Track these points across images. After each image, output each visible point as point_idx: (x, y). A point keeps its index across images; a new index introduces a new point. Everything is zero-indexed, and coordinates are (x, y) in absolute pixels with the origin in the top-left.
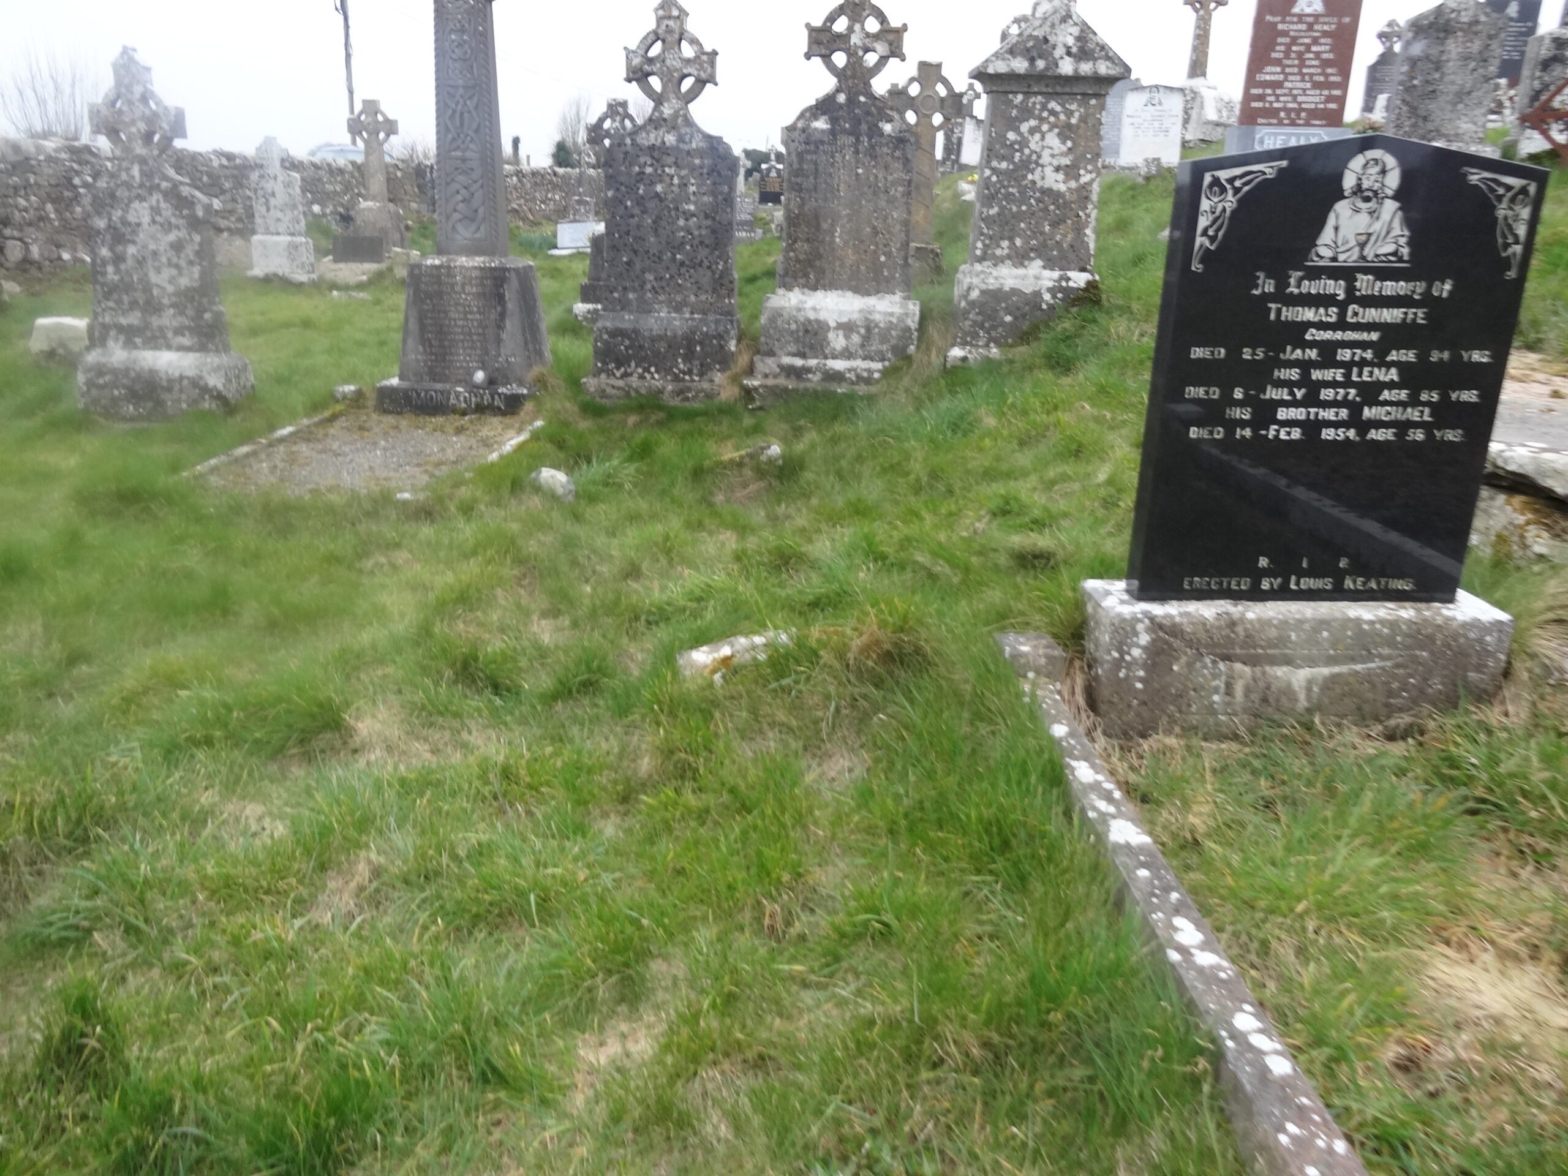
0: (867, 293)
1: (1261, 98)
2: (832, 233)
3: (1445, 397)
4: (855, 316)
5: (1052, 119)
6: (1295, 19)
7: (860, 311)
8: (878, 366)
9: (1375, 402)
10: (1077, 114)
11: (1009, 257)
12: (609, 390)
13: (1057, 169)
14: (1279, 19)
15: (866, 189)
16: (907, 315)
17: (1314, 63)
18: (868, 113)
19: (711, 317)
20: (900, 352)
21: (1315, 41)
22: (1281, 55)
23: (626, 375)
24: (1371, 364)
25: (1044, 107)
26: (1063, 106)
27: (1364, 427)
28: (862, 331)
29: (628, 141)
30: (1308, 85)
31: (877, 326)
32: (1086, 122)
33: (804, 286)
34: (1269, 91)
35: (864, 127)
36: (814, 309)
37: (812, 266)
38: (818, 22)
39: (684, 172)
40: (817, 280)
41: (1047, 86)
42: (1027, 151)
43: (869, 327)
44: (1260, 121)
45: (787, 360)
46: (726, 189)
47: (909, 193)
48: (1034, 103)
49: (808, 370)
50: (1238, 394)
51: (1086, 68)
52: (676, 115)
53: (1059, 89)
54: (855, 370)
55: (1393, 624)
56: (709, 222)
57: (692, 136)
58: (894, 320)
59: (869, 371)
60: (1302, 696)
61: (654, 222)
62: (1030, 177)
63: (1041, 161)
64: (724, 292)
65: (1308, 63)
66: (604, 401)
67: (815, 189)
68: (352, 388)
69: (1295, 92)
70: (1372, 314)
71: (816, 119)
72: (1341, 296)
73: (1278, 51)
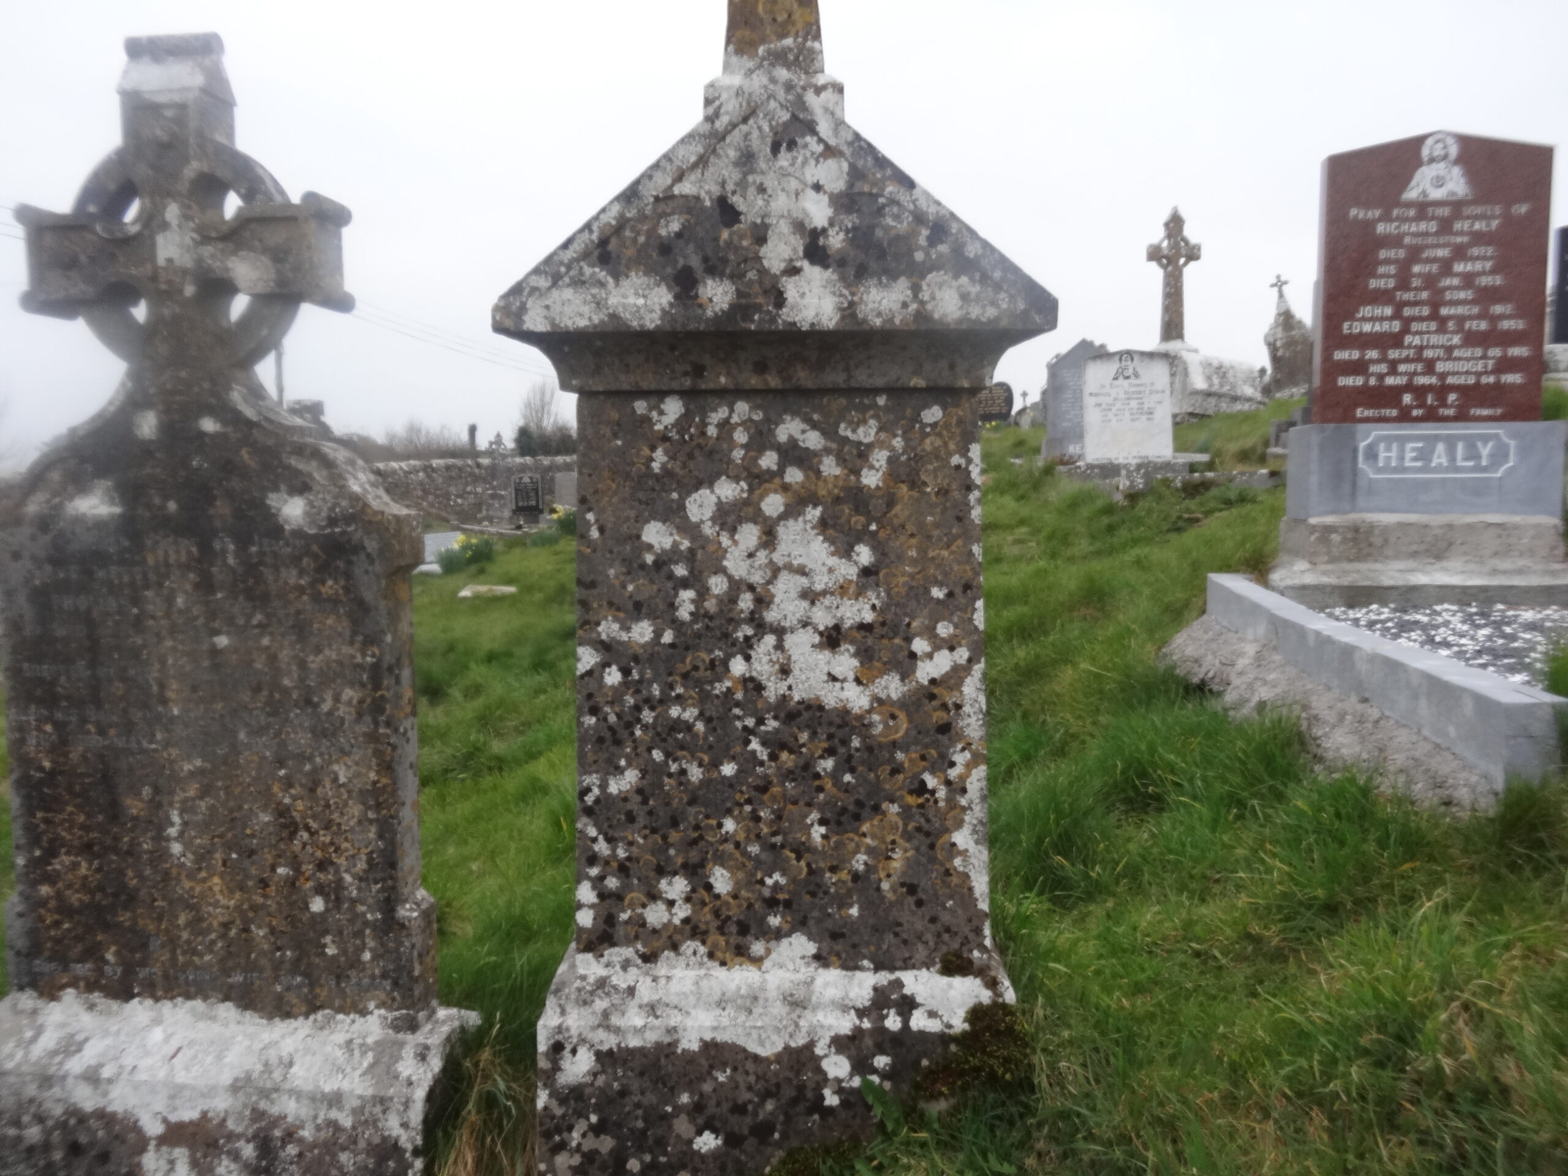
0: (281, 1010)
1: (1359, 367)
2: (159, 827)
4: (221, 1104)
5: (794, 475)
6: (1412, 213)
7: (235, 1088)
10: (880, 457)
11: (693, 929)
13: (832, 639)
14: (1377, 213)
15: (246, 697)
16: (382, 1101)
17: (1462, 295)
18: (229, 467)
21: (1460, 253)
22: (1391, 284)
25: (761, 439)
26: (829, 432)
28: (248, 1151)
30: (1456, 340)
31: (290, 1136)
32: (915, 484)
33: (91, 986)
34: (1373, 354)
36: (92, 1077)
37: (107, 927)
40: (129, 969)
41: (761, 368)
42: (718, 585)
44: (1360, 412)
47: (377, 707)
48: (725, 426)
51: (884, 302)
53: (803, 377)
58: (347, 1122)
62: (738, 666)
63: (771, 616)
65: (1448, 296)
67: (96, 698)
69: (1429, 354)
73: (1382, 276)
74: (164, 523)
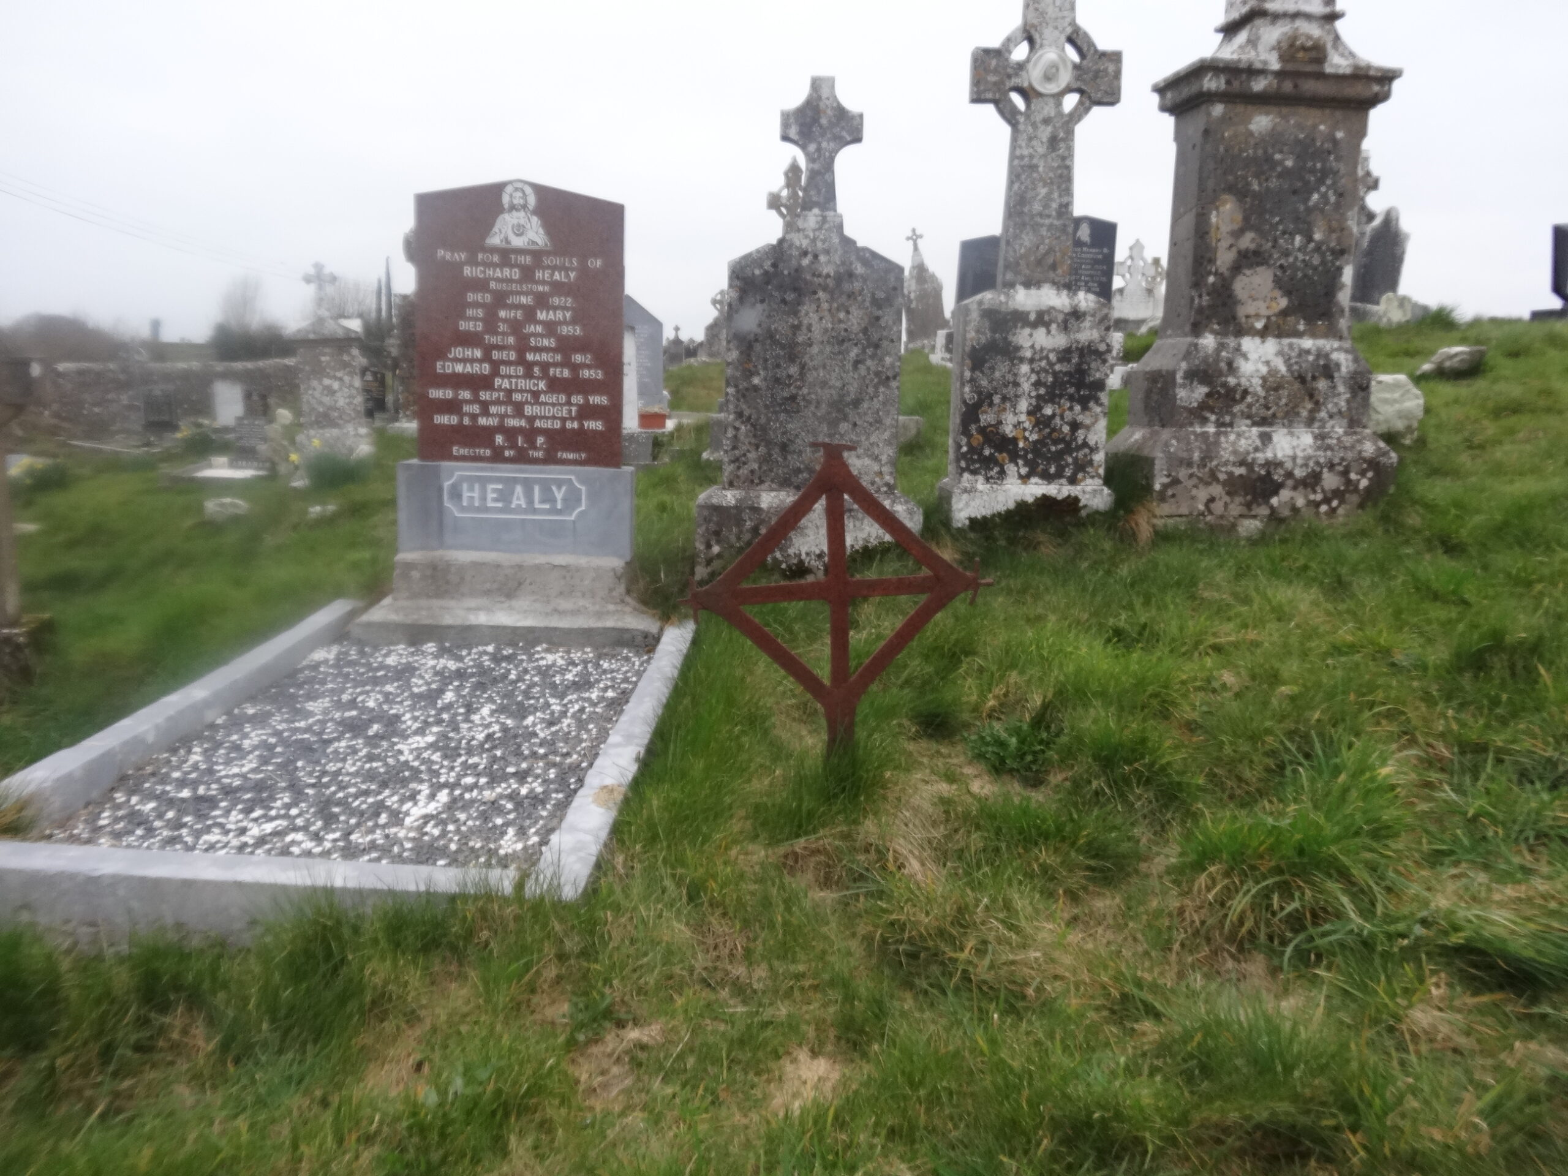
1: (452, 406)
6: (496, 258)
14: (463, 256)
17: (546, 342)
21: (542, 301)
22: (480, 327)
30: (542, 385)
34: (465, 394)
44: (456, 450)
65: (533, 342)
69: (517, 397)
73: (470, 319)
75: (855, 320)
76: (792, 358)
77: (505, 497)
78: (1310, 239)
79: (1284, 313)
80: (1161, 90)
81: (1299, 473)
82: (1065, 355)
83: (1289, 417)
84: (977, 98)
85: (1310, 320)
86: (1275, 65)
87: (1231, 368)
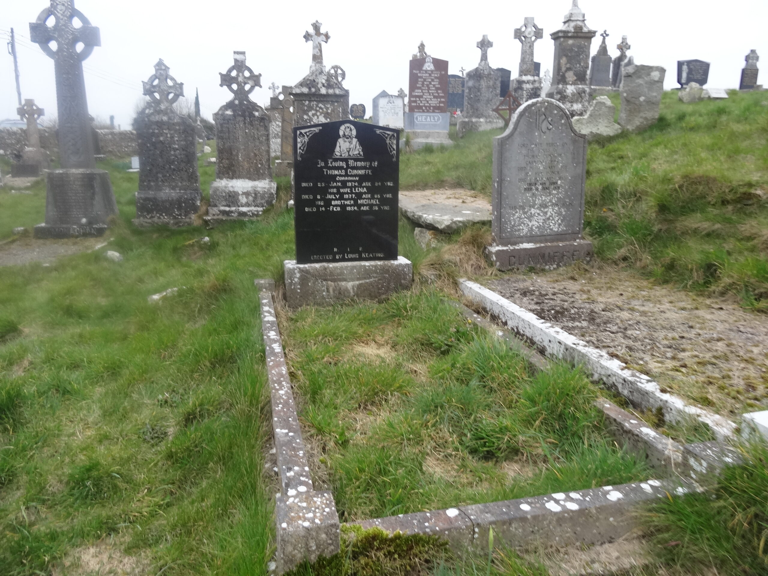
0: (255, 180)
1: (415, 102)
2: (237, 156)
3: (382, 196)
4: (250, 189)
5: (321, 110)
7: (252, 187)
8: (261, 209)
9: (361, 198)
10: (330, 109)
12: (144, 224)
14: (418, 72)
15: (250, 138)
16: (271, 188)
17: (433, 88)
18: (248, 108)
19: (188, 192)
20: (270, 203)
21: (433, 80)
22: (421, 85)
23: (152, 217)
24: (358, 187)
25: (317, 106)
26: (324, 106)
27: (359, 206)
28: (253, 195)
29: (146, 119)
30: (432, 97)
31: (259, 193)
32: (334, 112)
33: (228, 178)
34: (418, 99)
35: (247, 113)
36: (232, 187)
37: (230, 169)
38: (224, 72)
39: (172, 132)
40: (233, 175)
41: (317, 98)
43: (256, 193)
44: (416, 110)
45: (222, 208)
46: (191, 139)
48: (313, 104)
49: (232, 212)
50: (319, 197)
51: (331, 91)
52: (167, 109)
53: (322, 99)
54: (251, 211)
55: (376, 266)
56: (185, 152)
57: (174, 117)
59: (257, 211)
60: (351, 291)
61: (161, 153)
64: (193, 181)
65: (431, 88)
66: (142, 229)
67: (229, 138)
68: (22, 228)
69: (427, 99)
70: (355, 172)
71: (227, 110)
72: (345, 167)
74: (239, 115)
75: (491, 83)
76: (479, 91)
77: (426, 119)
78: (580, 64)
79: (576, 80)
80: (551, 35)
81: (579, 112)
82: (532, 89)
83: (577, 101)
84: (515, 38)
85: (581, 82)
86: (573, 30)
87: (565, 91)
